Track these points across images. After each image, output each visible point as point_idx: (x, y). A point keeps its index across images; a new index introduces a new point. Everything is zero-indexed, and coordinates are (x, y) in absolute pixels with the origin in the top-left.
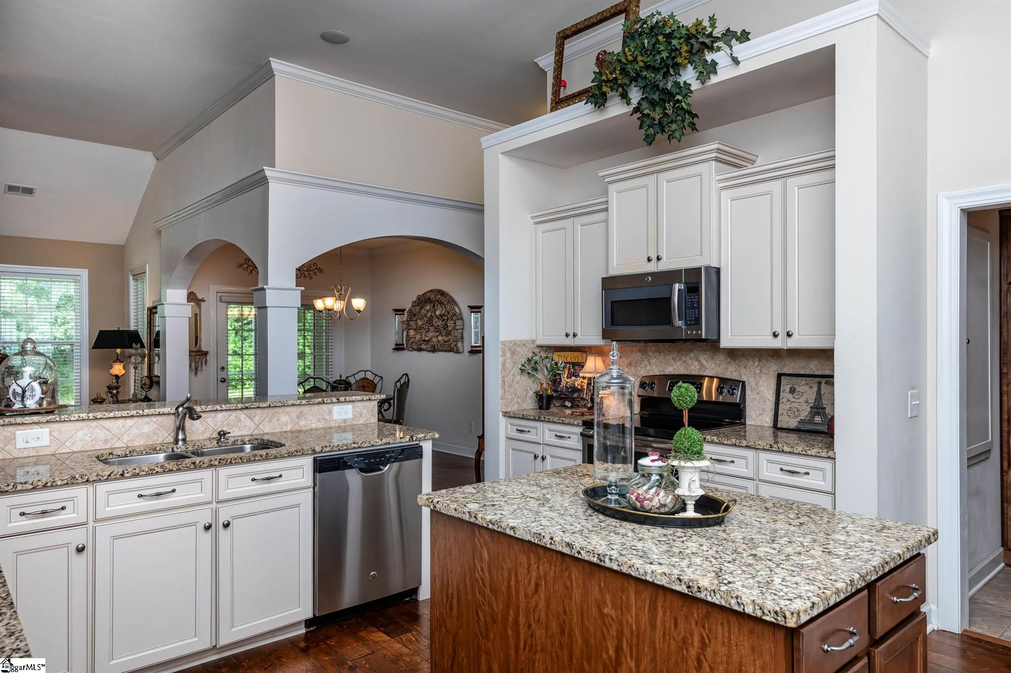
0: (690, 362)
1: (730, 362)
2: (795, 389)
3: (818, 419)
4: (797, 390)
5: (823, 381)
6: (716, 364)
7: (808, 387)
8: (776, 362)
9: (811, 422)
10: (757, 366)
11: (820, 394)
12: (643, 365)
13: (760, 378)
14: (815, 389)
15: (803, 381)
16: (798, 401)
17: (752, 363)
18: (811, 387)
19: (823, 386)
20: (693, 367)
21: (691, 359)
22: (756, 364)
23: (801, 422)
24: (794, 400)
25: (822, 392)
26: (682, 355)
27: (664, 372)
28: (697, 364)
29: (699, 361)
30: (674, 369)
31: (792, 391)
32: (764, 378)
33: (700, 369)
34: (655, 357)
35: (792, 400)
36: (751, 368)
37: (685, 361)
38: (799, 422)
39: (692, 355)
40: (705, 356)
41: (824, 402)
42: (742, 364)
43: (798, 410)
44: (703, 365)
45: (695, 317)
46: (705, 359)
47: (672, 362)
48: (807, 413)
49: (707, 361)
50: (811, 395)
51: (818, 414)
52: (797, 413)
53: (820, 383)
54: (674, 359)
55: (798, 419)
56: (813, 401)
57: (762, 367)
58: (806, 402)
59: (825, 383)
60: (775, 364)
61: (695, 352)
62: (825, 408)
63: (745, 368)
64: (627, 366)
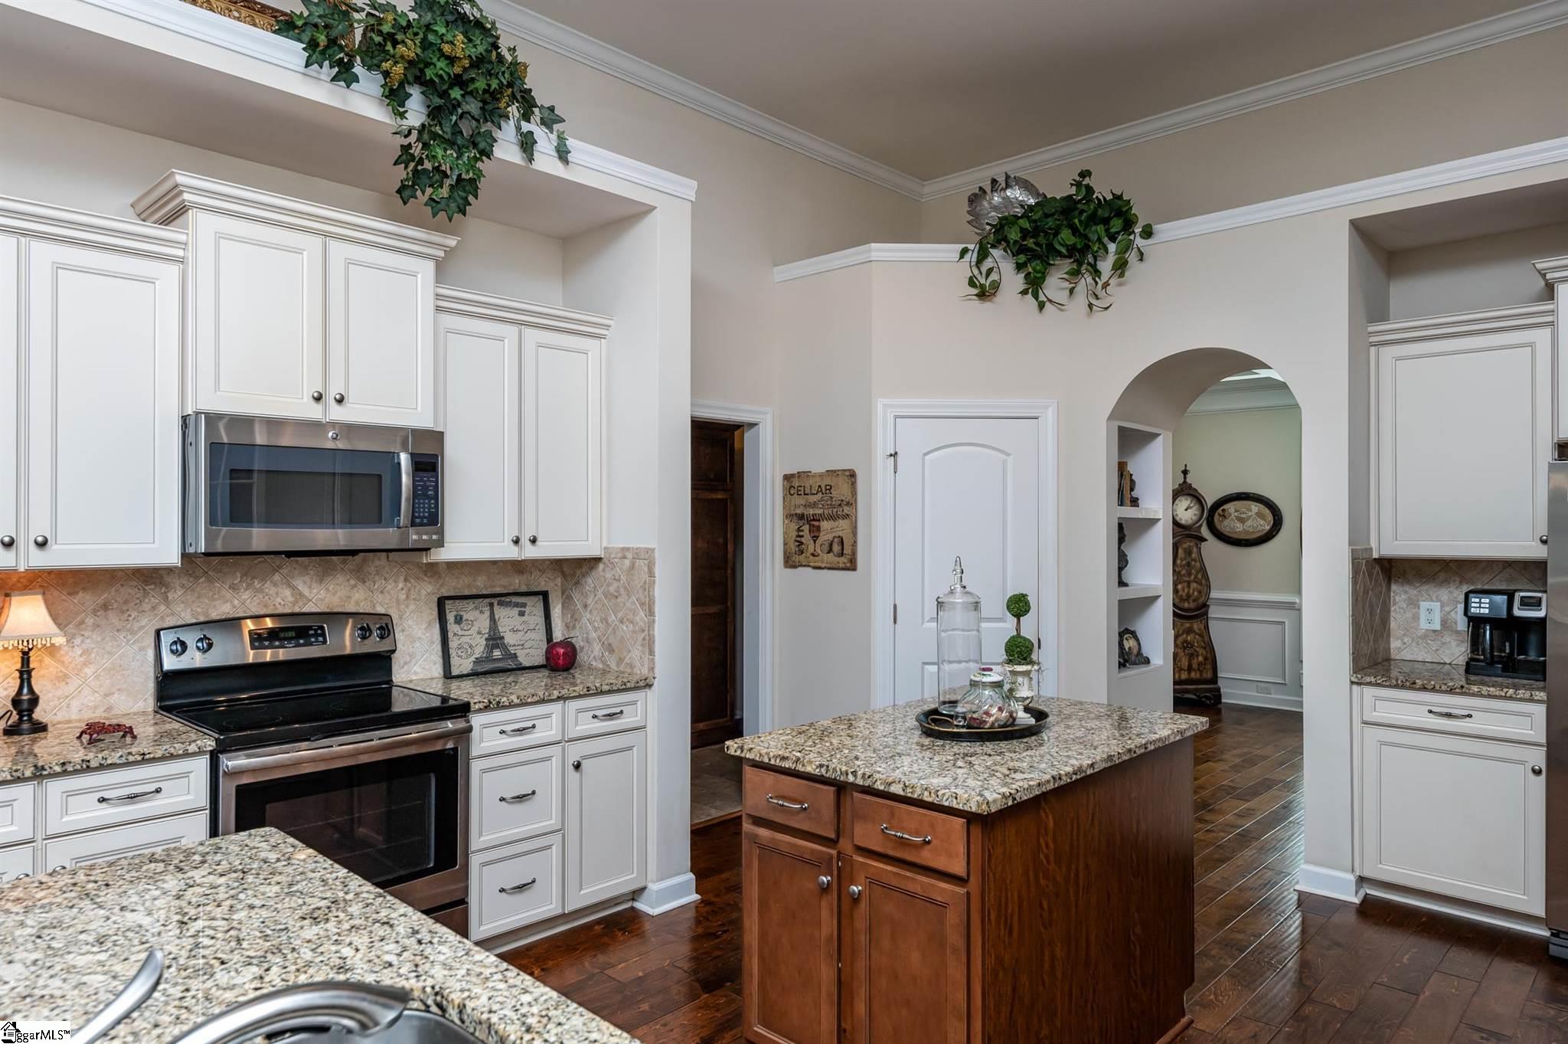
0: (273, 590)
1: (355, 586)
2: (461, 618)
3: (497, 653)
4: (464, 619)
5: (495, 601)
6: (328, 589)
7: (478, 612)
8: (431, 580)
9: (489, 659)
10: (402, 589)
11: (495, 620)
12: (146, 606)
13: (407, 606)
14: (487, 613)
15: (470, 604)
16: (467, 633)
17: (393, 584)
18: (482, 612)
19: (496, 607)
20: (279, 600)
21: (275, 585)
22: (401, 585)
23: (478, 661)
24: (463, 633)
25: (497, 617)
26: (254, 578)
27: (206, 614)
28: (287, 592)
29: (294, 588)
30: (234, 607)
31: (459, 620)
32: (412, 607)
33: (294, 603)
34: (183, 586)
35: (460, 633)
36: (392, 592)
37: (260, 591)
38: (474, 662)
39: (277, 577)
40: (307, 578)
41: (501, 629)
42: (376, 587)
43: (471, 647)
44: (301, 595)
45: (429, 512)
46: (305, 583)
47: (228, 594)
48: (482, 649)
49: (310, 587)
50: (483, 622)
51: (496, 646)
52: (469, 650)
53: (491, 605)
54: (233, 587)
55: (473, 659)
56: (487, 631)
57: (409, 590)
58: (479, 633)
59: (498, 604)
60: (430, 583)
61: (285, 571)
62: (503, 638)
63: (382, 592)
64: (95, 612)
